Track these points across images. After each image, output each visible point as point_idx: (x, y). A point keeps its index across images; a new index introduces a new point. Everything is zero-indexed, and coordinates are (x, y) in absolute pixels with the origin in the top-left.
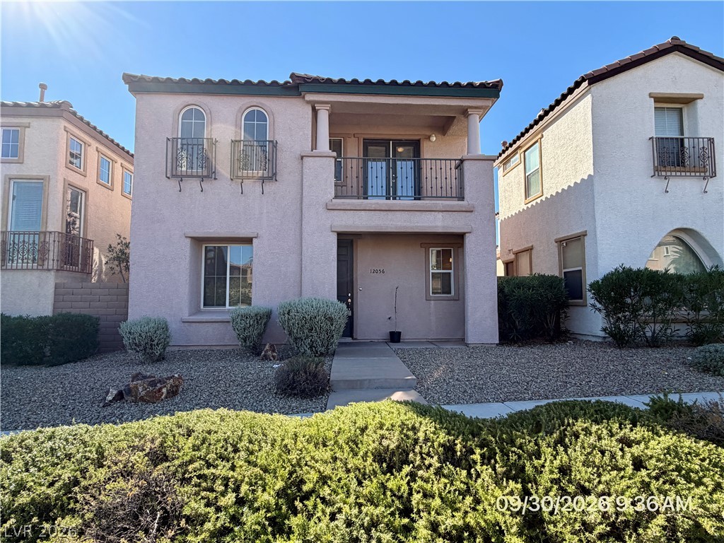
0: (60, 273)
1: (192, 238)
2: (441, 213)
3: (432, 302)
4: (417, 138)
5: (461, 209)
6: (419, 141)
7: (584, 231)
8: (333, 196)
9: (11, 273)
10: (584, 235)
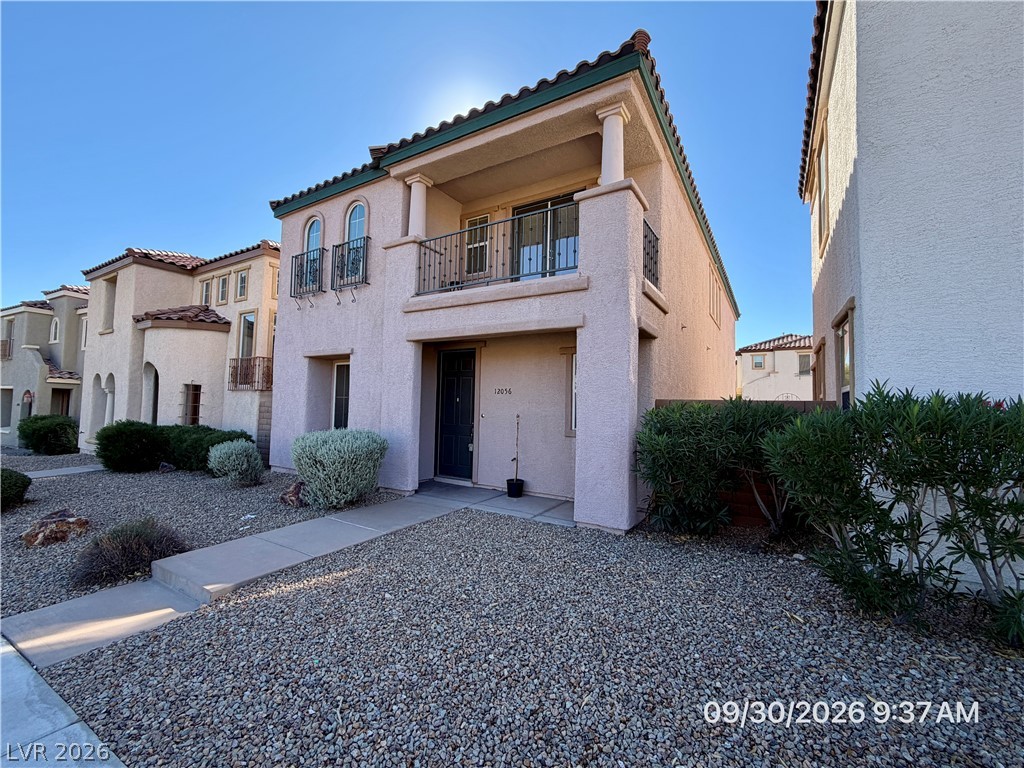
0: (266, 393)
1: (310, 357)
7: (852, 300)
8: (413, 293)
9: (239, 393)
10: (852, 309)
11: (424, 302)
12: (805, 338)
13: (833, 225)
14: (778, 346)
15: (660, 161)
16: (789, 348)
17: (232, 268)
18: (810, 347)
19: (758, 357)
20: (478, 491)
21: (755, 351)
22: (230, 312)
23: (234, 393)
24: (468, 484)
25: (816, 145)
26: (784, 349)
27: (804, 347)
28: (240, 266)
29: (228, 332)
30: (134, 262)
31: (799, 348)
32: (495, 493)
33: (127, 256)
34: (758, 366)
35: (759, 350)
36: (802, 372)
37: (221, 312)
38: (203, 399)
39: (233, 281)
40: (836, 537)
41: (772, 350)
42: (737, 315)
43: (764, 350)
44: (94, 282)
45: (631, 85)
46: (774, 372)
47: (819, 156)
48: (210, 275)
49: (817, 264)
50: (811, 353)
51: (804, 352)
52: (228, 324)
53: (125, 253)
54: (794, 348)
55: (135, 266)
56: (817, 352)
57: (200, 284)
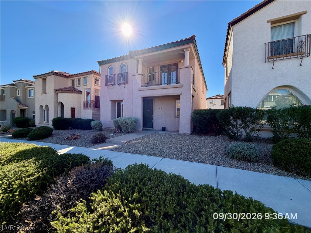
0: (94, 110)
1: (111, 101)
2: (171, 89)
3: (177, 118)
4: (177, 62)
5: (178, 87)
6: (178, 63)
7: (231, 91)
8: (141, 86)
9: (86, 110)
10: (231, 92)
11: (144, 88)
12: (223, 96)
13: (228, 75)
14: (216, 98)
15: (195, 58)
16: (219, 98)
17: (82, 77)
18: (224, 98)
19: (211, 101)
20: (154, 130)
21: (210, 99)
22: (82, 88)
23: (84, 110)
24: (152, 129)
25: (226, 56)
26: (218, 98)
27: (222, 98)
28: (84, 76)
29: (81, 94)
30: (53, 75)
31: (221, 98)
32: (158, 130)
33: (51, 72)
34: (211, 103)
35: (212, 99)
36: (222, 104)
37: (78, 88)
38: (76, 112)
39: (81, 80)
40: (226, 129)
41: (215, 99)
42: (207, 90)
43: (213, 99)
44: (37, 79)
45: (191, 45)
46: (215, 104)
47: (227, 59)
48: (74, 78)
49: (226, 81)
50: (224, 99)
51: (222, 99)
52: (81, 92)
53: (50, 72)
54: (220, 98)
55: (53, 76)
56: (225, 100)
57: (70, 81)
